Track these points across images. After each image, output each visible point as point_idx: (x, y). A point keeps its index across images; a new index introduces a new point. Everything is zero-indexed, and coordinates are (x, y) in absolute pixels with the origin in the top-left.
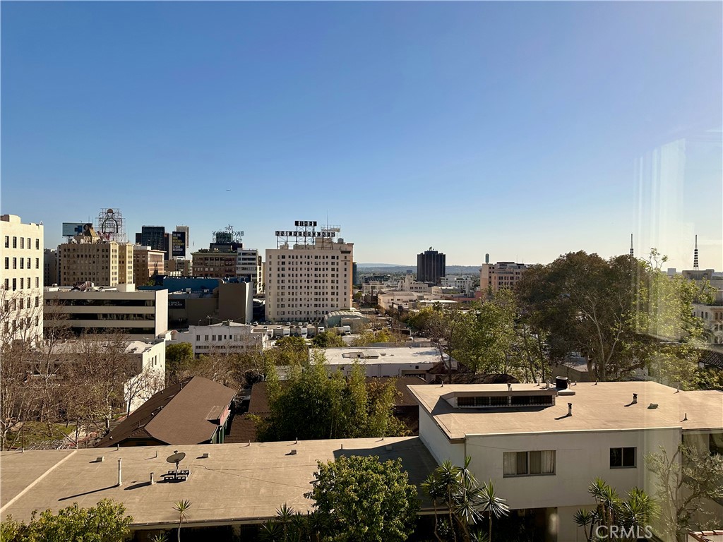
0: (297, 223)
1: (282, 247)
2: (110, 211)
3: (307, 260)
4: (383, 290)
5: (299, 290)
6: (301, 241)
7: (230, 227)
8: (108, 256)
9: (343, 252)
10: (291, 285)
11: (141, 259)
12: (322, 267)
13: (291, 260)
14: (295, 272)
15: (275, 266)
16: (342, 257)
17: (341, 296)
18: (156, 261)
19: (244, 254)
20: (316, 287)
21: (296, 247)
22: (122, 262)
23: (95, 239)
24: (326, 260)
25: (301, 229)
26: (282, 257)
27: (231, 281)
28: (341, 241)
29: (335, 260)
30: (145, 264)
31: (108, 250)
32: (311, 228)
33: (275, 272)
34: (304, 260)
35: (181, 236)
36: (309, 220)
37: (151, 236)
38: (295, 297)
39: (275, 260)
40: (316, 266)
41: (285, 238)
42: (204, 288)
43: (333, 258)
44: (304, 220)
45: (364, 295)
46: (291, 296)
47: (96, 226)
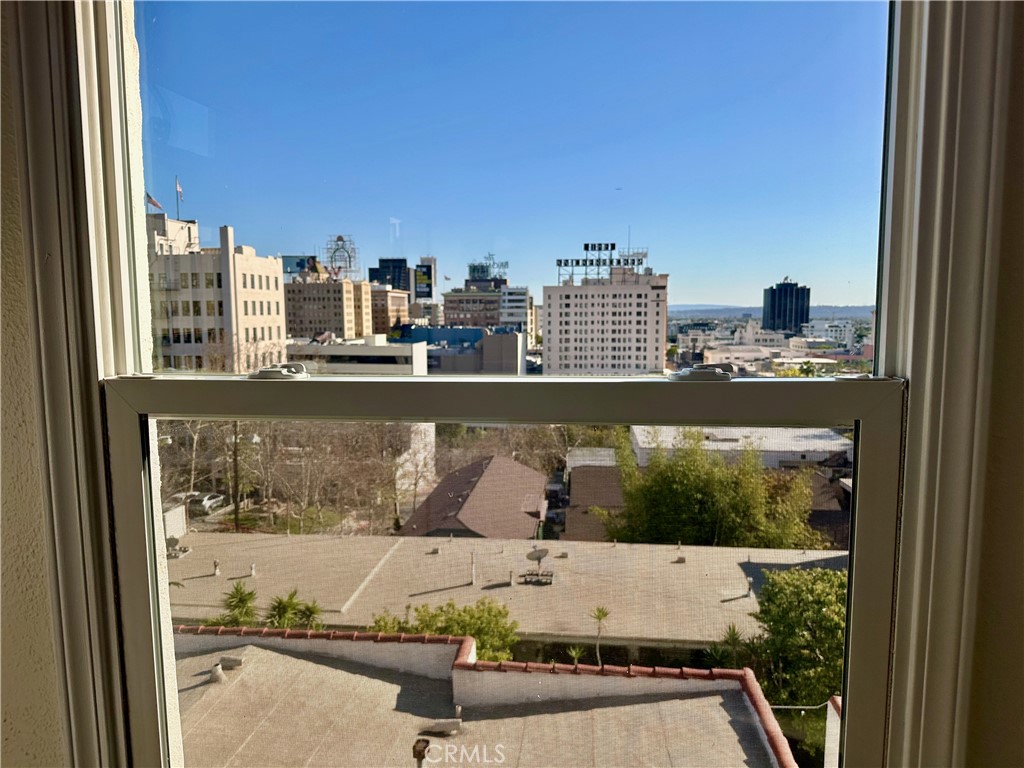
0: (586, 247)
1: (566, 283)
2: (340, 239)
3: (601, 301)
4: (712, 344)
5: (589, 344)
6: (593, 273)
7: (490, 257)
8: (341, 299)
9: (654, 288)
10: (579, 336)
11: (379, 303)
12: (622, 310)
13: (578, 300)
14: (584, 319)
15: (555, 310)
16: (652, 294)
17: (651, 354)
18: (399, 304)
19: (510, 294)
20: (613, 340)
21: (586, 282)
22: (358, 307)
23: (324, 276)
24: (628, 300)
25: (593, 255)
26: (563, 297)
27: (497, 331)
28: (649, 272)
29: (642, 300)
30: (385, 310)
31: (340, 291)
32: (607, 253)
33: (556, 319)
34: (597, 300)
35: (426, 270)
36: (603, 242)
37: (390, 271)
38: (583, 354)
39: (556, 302)
40: (614, 310)
41: (569, 269)
42: (463, 341)
43: (639, 296)
44: (597, 242)
45: (680, 351)
46: (578, 353)
47: (323, 259)
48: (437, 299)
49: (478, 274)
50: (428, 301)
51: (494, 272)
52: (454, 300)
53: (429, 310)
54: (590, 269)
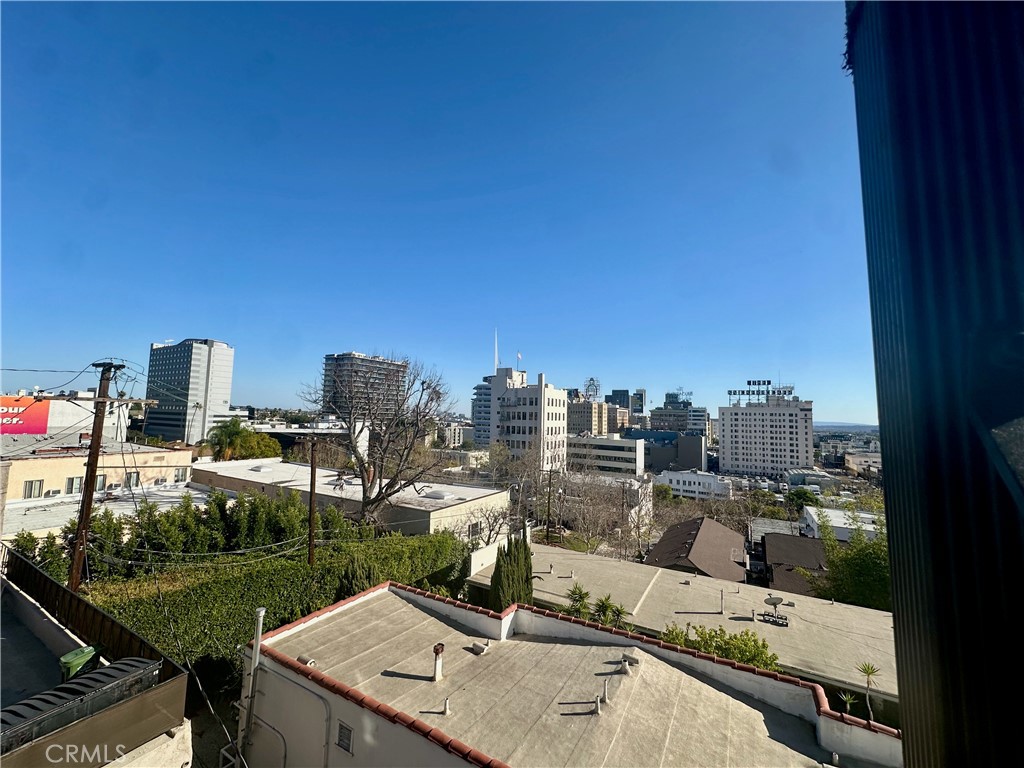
0: (749, 383)
1: (734, 405)
2: (592, 379)
3: (761, 418)
4: (850, 451)
5: (753, 446)
6: (754, 399)
7: (681, 389)
8: (591, 413)
9: (801, 410)
10: (745, 440)
11: (612, 415)
12: (778, 424)
13: (744, 417)
14: (748, 429)
15: (728, 423)
16: (801, 414)
17: (802, 455)
18: (623, 415)
19: (694, 411)
20: (772, 444)
21: (749, 405)
22: (600, 417)
23: (582, 400)
24: (782, 418)
25: (755, 388)
26: (732, 415)
27: (687, 434)
28: (796, 399)
29: (794, 418)
30: (615, 419)
31: (591, 408)
32: (765, 387)
33: (728, 428)
34: (757, 417)
35: (640, 396)
36: (762, 379)
37: (618, 397)
38: (749, 452)
39: (728, 417)
40: (772, 423)
41: (737, 397)
42: (664, 440)
43: (791, 415)
44: (756, 380)
45: (824, 454)
46: (745, 451)
47: (582, 391)
48: (646, 413)
49: (671, 399)
50: (641, 415)
51: (682, 398)
52: (657, 414)
53: (642, 420)
54: (752, 397)
